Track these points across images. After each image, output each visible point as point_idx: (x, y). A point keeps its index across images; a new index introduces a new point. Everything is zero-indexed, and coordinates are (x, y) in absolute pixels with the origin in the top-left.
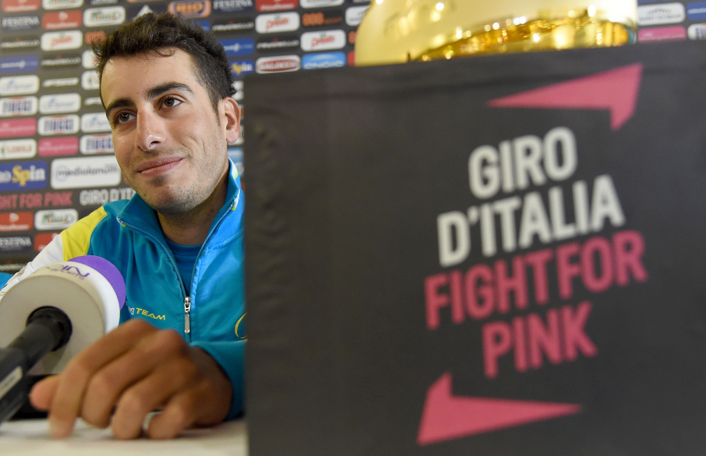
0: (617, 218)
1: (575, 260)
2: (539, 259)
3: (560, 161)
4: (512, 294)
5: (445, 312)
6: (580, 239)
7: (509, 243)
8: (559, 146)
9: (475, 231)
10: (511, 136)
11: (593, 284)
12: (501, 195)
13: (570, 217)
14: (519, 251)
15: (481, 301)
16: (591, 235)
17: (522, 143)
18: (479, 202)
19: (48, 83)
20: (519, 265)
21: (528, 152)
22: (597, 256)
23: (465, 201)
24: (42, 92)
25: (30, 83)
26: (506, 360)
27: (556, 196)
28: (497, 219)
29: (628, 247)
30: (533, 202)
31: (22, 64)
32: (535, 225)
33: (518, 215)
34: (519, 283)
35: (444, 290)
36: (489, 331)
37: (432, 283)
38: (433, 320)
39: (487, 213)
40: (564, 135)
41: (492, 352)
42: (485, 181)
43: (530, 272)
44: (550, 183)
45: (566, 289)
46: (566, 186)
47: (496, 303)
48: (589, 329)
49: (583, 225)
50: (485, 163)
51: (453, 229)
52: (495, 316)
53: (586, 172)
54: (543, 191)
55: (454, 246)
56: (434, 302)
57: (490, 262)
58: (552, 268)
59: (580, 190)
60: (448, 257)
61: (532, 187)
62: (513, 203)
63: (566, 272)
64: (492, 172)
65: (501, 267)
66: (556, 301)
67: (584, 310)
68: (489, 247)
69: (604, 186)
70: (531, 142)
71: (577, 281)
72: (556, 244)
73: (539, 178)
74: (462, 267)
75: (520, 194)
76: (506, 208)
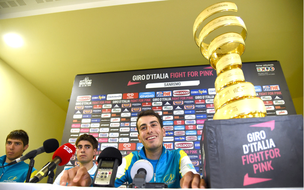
0: (274, 146)
1: (268, 153)
2: (262, 153)
3: (263, 136)
4: (257, 159)
5: (246, 162)
6: (268, 149)
7: (256, 150)
8: (262, 133)
9: (250, 148)
10: (254, 132)
11: (271, 157)
12: (253, 142)
13: (266, 146)
14: (258, 151)
15: (252, 160)
16: (270, 149)
17: (256, 133)
18: (250, 143)
19: (102, 125)
20: (258, 154)
21: (257, 134)
22: (272, 152)
23: (247, 143)
24: (100, 127)
25: (98, 125)
26: (258, 170)
27: (263, 142)
28: (253, 146)
29: (277, 151)
30: (259, 143)
31: (96, 121)
32: (260, 147)
33: (257, 145)
34: (258, 157)
35: (245, 158)
36: (254, 165)
37: (243, 157)
38: (244, 164)
39: (251, 144)
41: (255, 169)
42: (250, 139)
43: (260, 155)
44: (262, 140)
45: (267, 158)
46: (265, 140)
47: (255, 161)
48: (272, 165)
49: (268, 147)
50: (250, 136)
51: (246, 148)
52: (255, 163)
53: (268, 138)
54: (261, 141)
55: (246, 150)
56: (244, 160)
57: (253, 153)
58: (264, 154)
59: (267, 141)
60: (245, 152)
61: (259, 140)
62: (256, 143)
63: (267, 155)
64: (251, 138)
65: (255, 154)
66: (265, 160)
67: (271, 162)
68: (252, 151)
69: (271, 140)
70: (257, 133)
71: (269, 157)
72: (264, 150)
73: (260, 139)
74: (248, 154)
75: (257, 142)
76: (255, 144)
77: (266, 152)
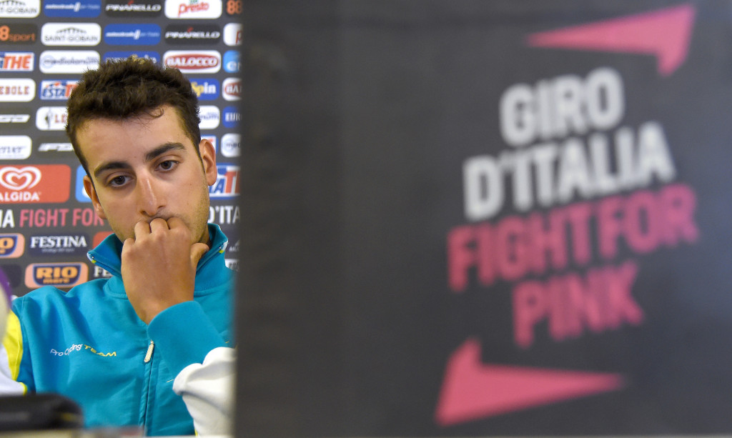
0: (666, 172)
1: (619, 215)
2: (579, 215)
3: (604, 106)
5: (472, 271)
6: (625, 194)
7: (546, 193)
8: (602, 91)
9: (508, 182)
11: (638, 243)
12: (537, 141)
13: (613, 167)
14: (557, 205)
15: (513, 259)
16: (637, 190)
17: (561, 86)
18: (512, 149)
20: (557, 221)
21: (568, 96)
23: (496, 145)
26: (541, 326)
27: (599, 146)
28: (533, 170)
29: (677, 204)
30: (573, 151)
33: (556, 165)
34: (556, 240)
35: (472, 245)
36: (524, 293)
37: (458, 238)
38: (458, 278)
40: (607, 80)
41: (525, 316)
42: (520, 125)
43: (568, 229)
44: (592, 131)
45: (608, 246)
46: (610, 135)
47: (530, 264)
48: (636, 291)
50: (520, 106)
51: (484, 180)
52: (531, 276)
53: (633, 119)
54: (585, 137)
55: (484, 193)
56: (459, 259)
57: (524, 215)
58: (593, 224)
59: (624, 141)
60: (477, 209)
61: (572, 134)
63: (609, 230)
64: (527, 117)
65: (536, 224)
66: (597, 261)
67: (628, 272)
68: (523, 197)
69: (652, 136)
70: (572, 85)
71: (621, 241)
72: (597, 199)
73: (580, 125)
74: (493, 221)
75: (559, 141)
76: (544, 156)
77: (608, 209)
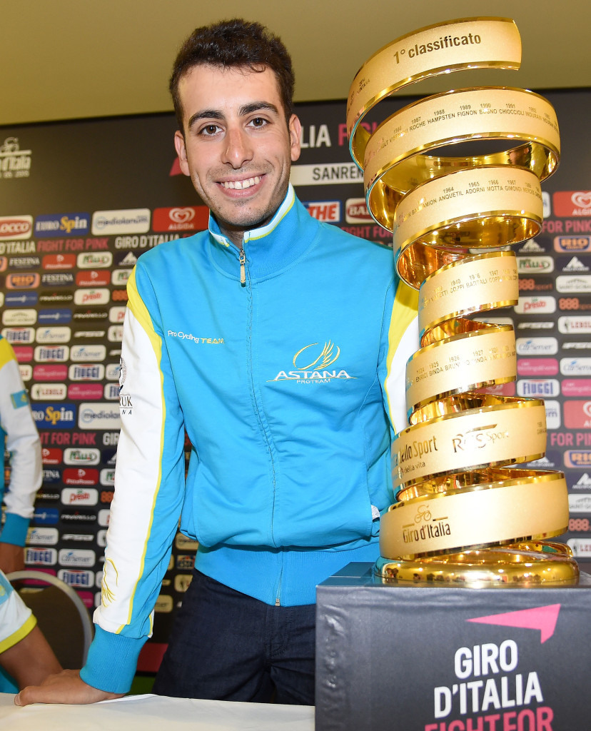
0: (540, 699)
1: (513, 721)
2: (492, 719)
3: (509, 661)
6: (517, 709)
7: (475, 709)
8: (508, 650)
9: (456, 699)
10: (480, 643)
12: (472, 678)
13: (512, 695)
14: (481, 713)
16: (524, 707)
17: (486, 647)
18: (459, 681)
20: (480, 721)
21: (490, 653)
22: (526, 719)
23: (451, 680)
27: (504, 680)
28: (469, 692)
29: (545, 716)
30: (491, 683)
32: (491, 698)
33: (482, 691)
37: (429, 728)
39: (463, 686)
40: (512, 644)
42: (463, 669)
43: (486, 726)
44: (502, 673)
46: (511, 676)
49: (519, 702)
50: (463, 657)
51: (443, 696)
53: (524, 668)
54: (498, 677)
55: (443, 708)
57: (463, 718)
58: (500, 722)
59: (519, 678)
60: (439, 714)
61: (491, 674)
62: (480, 683)
63: (508, 729)
64: (467, 663)
65: (469, 721)
68: (463, 710)
69: (533, 677)
70: (493, 647)
72: (503, 711)
73: (495, 670)
74: (447, 720)
75: (484, 678)
76: (475, 686)
77: (507, 716)
